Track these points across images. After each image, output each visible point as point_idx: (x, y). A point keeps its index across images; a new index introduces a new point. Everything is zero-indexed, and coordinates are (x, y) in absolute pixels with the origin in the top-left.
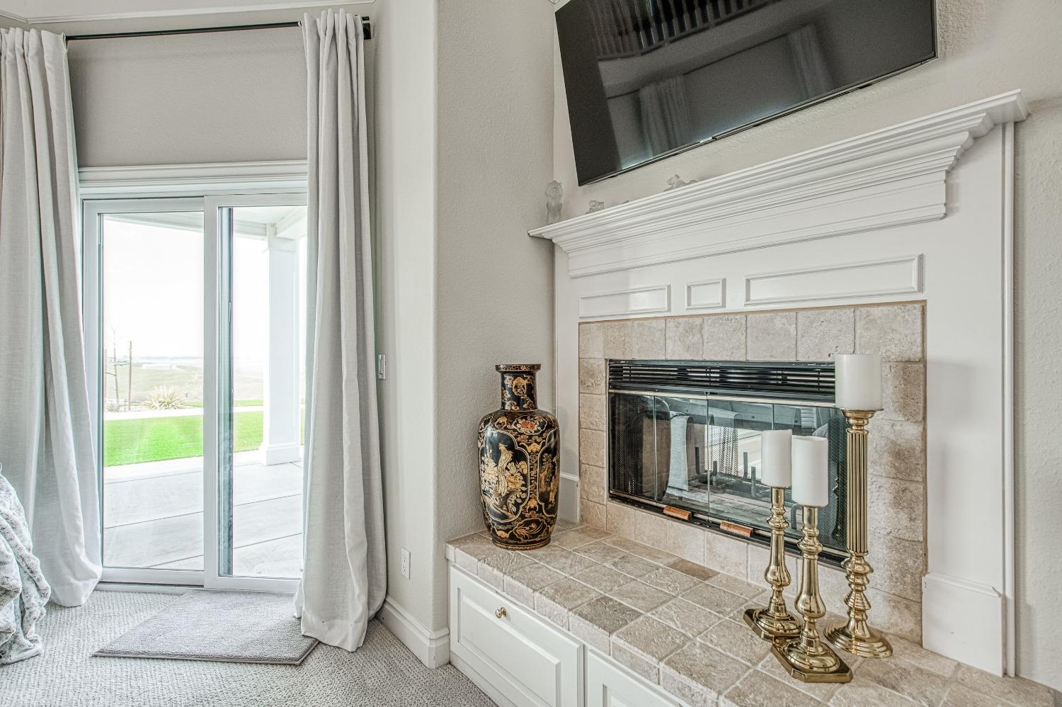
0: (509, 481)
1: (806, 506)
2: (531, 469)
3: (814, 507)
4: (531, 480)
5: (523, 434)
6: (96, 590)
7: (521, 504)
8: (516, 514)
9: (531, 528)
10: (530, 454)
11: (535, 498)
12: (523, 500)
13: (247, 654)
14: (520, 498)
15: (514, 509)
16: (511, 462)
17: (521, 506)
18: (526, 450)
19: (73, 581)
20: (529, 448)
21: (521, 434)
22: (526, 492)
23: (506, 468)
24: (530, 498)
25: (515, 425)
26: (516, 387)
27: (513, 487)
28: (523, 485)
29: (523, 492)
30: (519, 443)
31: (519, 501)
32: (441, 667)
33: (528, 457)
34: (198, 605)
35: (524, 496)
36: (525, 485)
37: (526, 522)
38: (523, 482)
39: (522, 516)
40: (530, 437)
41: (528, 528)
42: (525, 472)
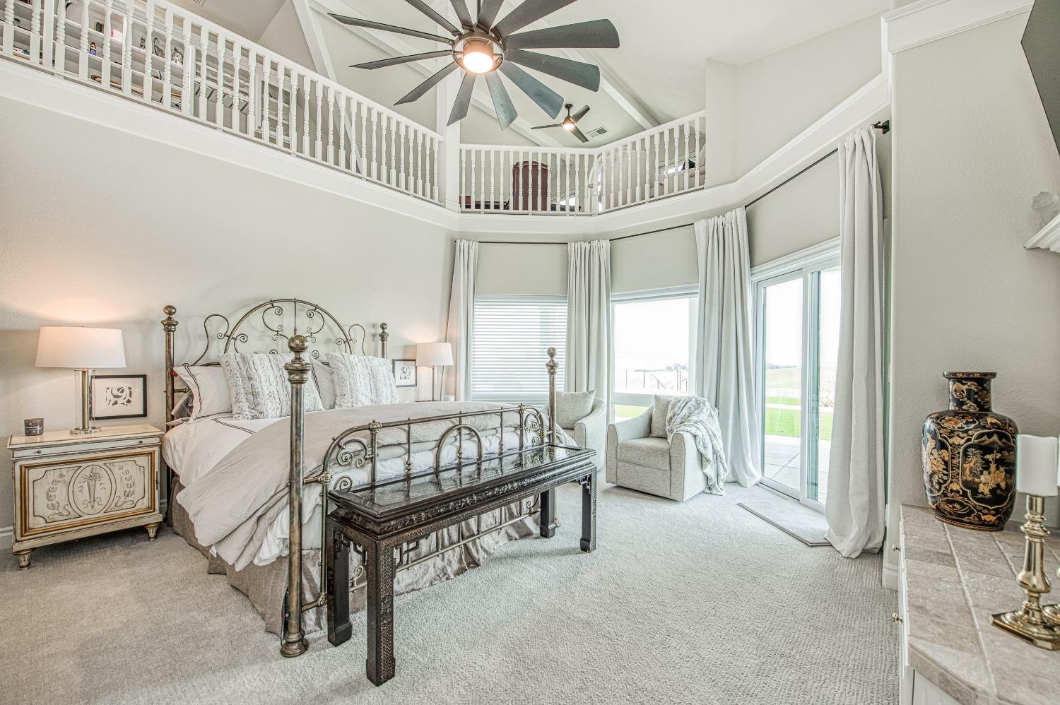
0: (932, 464)
1: (1029, 494)
2: (952, 458)
3: (1037, 496)
4: (952, 467)
5: (946, 428)
6: (757, 485)
7: (943, 484)
8: (939, 490)
9: (954, 507)
10: (951, 445)
11: (958, 484)
12: (945, 481)
13: (791, 530)
14: (942, 479)
15: (937, 487)
16: (934, 448)
17: (943, 486)
18: (947, 441)
19: (745, 474)
20: (951, 441)
21: (944, 428)
22: (947, 475)
23: (931, 453)
24: (951, 482)
25: (941, 421)
26: (955, 391)
27: (936, 469)
28: (944, 469)
29: (944, 475)
30: (941, 434)
31: (942, 481)
32: (891, 590)
33: (950, 448)
34: (789, 505)
35: (945, 478)
36: (947, 470)
37: (947, 500)
38: (945, 467)
39: (945, 495)
40: (952, 431)
41: (951, 506)
42: (946, 459)
